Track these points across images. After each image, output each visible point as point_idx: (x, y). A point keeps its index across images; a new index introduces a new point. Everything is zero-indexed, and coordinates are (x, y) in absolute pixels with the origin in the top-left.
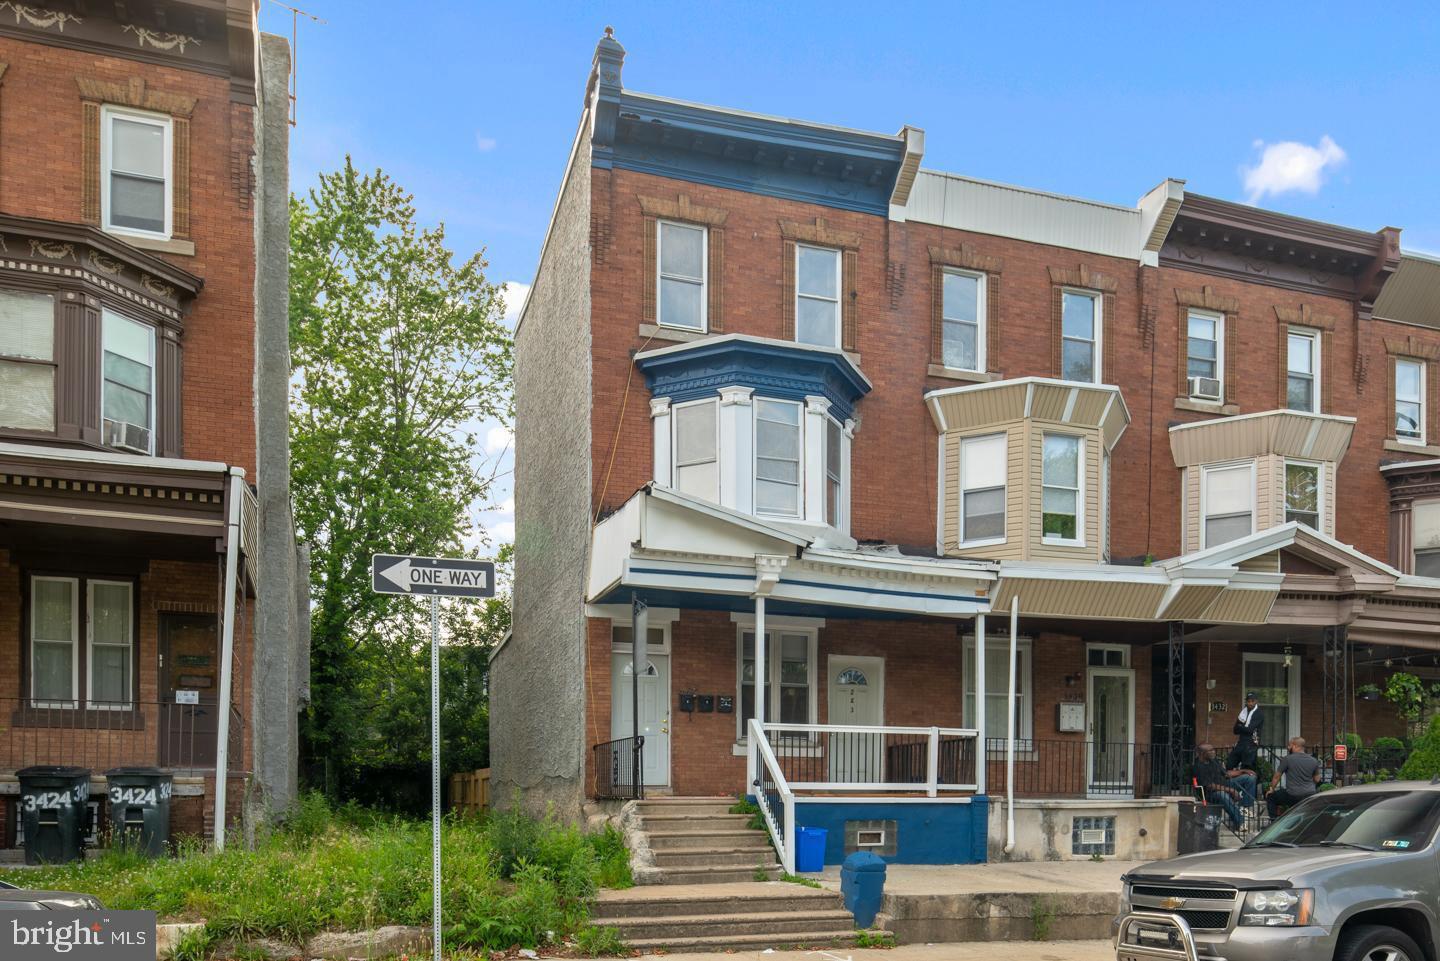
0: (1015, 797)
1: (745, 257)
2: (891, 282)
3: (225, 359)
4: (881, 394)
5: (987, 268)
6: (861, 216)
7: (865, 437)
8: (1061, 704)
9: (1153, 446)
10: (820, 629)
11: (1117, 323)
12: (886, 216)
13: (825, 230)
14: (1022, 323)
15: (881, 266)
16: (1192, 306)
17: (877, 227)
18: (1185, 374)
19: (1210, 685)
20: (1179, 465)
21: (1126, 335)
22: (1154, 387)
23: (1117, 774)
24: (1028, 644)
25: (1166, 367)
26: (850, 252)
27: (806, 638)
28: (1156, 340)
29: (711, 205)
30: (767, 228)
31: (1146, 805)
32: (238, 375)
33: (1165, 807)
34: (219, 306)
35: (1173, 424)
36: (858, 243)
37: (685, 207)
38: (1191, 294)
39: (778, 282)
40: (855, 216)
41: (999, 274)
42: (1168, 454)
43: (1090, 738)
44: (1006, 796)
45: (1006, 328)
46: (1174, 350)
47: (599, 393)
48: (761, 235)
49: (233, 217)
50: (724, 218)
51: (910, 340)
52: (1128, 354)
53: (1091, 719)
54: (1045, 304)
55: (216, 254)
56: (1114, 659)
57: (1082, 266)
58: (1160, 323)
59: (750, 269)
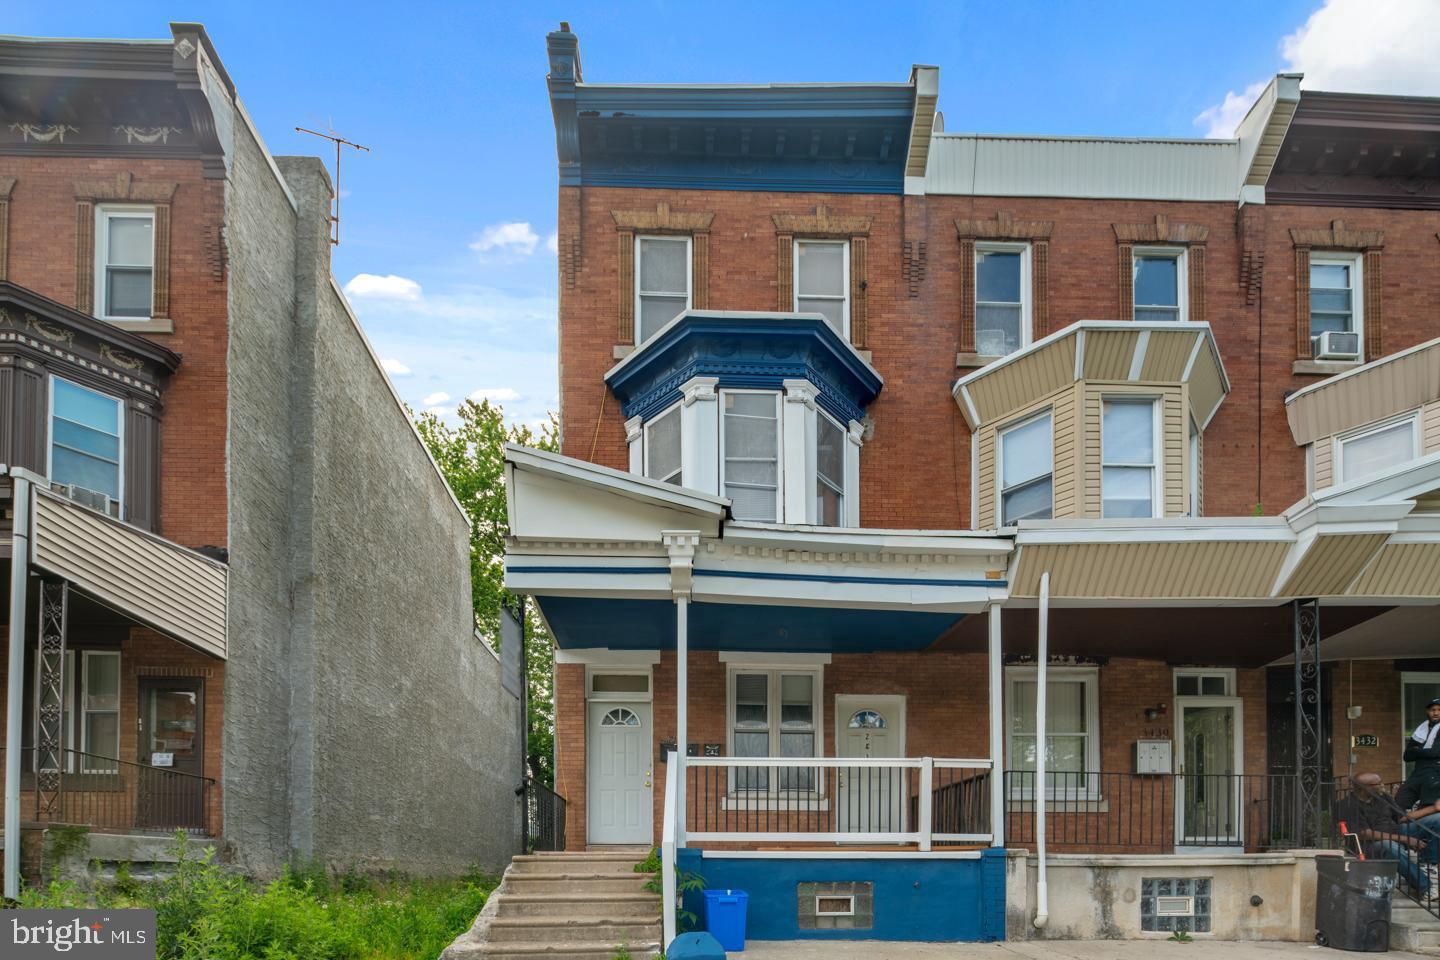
0: (1048, 850)
1: (733, 261)
2: (911, 266)
3: (199, 428)
4: (898, 395)
5: (1031, 235)
6: (871, 198)
7: (878, 445)
8: (1138, 742)
9: (1263, 423)
10: (826, 666)
11: (1208, 280)
12: (901, 194)
13: (827, 218)
14: (1080, 293)
15: (898, 250)
16: (1315, 248)
17: (891, 208)
18: (1307, 332)
19: (1353, 713)
20: (1300, 441)
21: (1220, 293)
22: (1262, 351)
23: (1222, 828)
24: (1094, 673)
25: (1280, 325)
26: (858, 239)
27: (811, 677)
28: (1264, 294)
29: (694, 210)
30: (759, 226)
31: (1263, 862)
32: (212, 443)
33: (1293, 865)
34: (195, 378)
35: (1289, 393)
36: (868, 227)
37: (663, 216)
38: (1313, 233)
39: (772, 283)
40: (864, 199)
41: (1048, 239)
42: (1286, 431)
43: (1180, 783)
44: (1034, 850)
45: (1057, 302)
46: (1291, 304)
47: (570, 425)
48: (752, 235)
49: (208, 292)
50: (709, 221)
51: (933, 330)
52: (1224, 315)
53: (1181, 760)
54: (1109, 268)
55: (193, 328)
56: (1213, 687)
57: (1159, 218)
58: (1269, 273)
59: (739, 273)
